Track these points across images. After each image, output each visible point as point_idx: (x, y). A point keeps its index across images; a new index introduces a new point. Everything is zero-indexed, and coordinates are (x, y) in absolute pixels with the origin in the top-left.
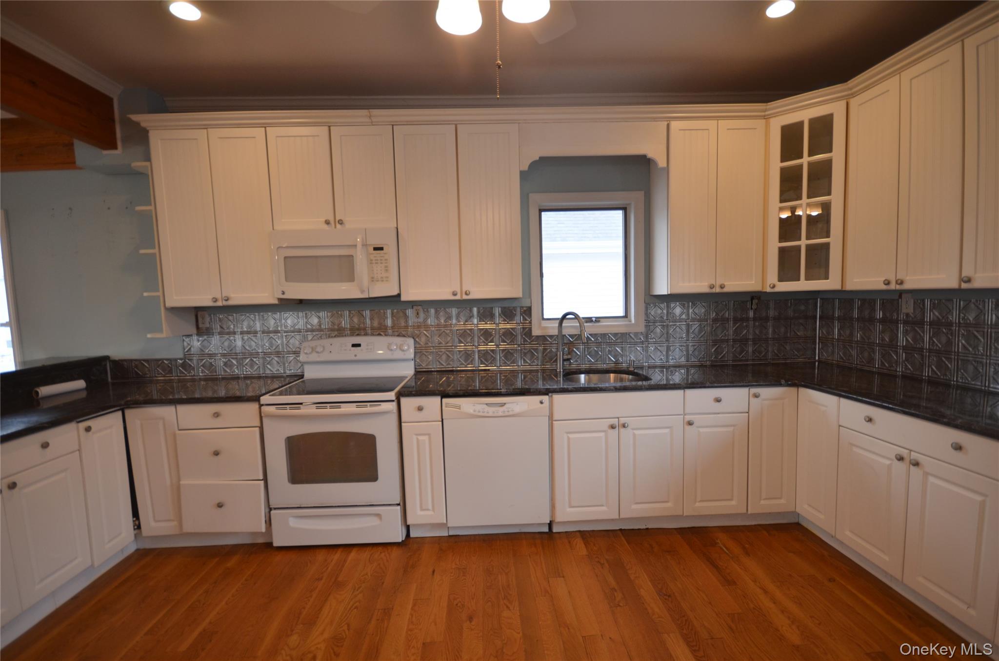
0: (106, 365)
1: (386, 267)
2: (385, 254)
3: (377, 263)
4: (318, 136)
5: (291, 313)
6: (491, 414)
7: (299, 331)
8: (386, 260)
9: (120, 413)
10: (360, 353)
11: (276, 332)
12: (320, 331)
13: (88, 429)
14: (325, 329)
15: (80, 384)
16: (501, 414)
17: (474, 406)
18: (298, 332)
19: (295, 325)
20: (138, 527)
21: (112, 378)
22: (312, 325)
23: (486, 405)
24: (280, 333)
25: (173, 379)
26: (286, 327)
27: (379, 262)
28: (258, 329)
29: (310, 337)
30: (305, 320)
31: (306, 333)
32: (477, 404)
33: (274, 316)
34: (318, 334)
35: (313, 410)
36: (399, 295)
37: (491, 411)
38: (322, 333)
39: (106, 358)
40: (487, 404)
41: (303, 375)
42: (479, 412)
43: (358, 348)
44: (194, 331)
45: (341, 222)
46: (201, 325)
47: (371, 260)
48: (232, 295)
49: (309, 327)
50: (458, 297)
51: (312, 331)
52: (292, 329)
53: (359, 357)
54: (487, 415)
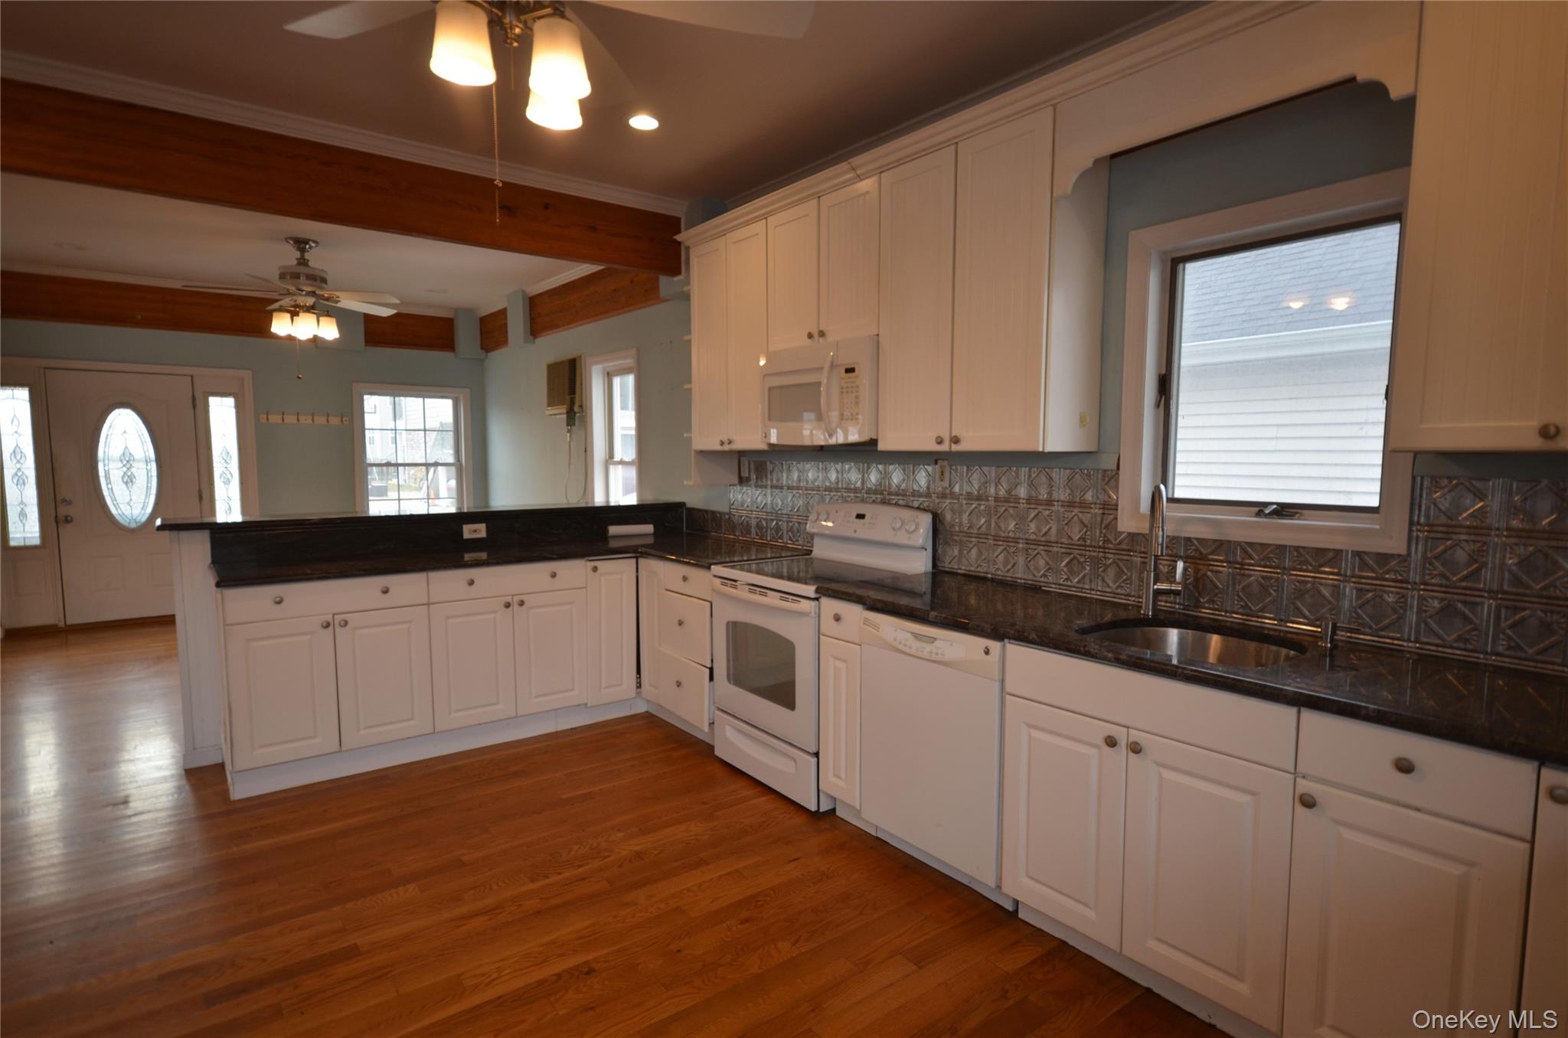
0: (683, 512)
1: (857, 397)
2: (856, 377)
3: (847, 392)
4: (808, 215)
5: (813, 463)
6: (913, 651)
7: (818, 489)
8: (857, 387)
9: (635, 560)
10: (862, 530)
11: (798, 488)
12: (837, 492)
13: (595, 569)
14: (842, 488)
15: (649, 528)
16: (926, 655)
17: (896, 631)
18: (816, 491)
19: (815, 480)
20: (639, 686)
21: (686, 528)
22: (830, 482)
23: (909, 635)
24: (802, 490)
25: (720, 537)
26: (807, 482)
27: (849, 390)
28: (785, 483)
29: (827, 499)
30: (825, 474)
31: (824, 493)
32: (901, 629)
33: (798, 465)
34: (834, 495)
35: (743, 593)
36: (873, 442)
37: (915, 646)
38: (839, 494)
39: (682, 505)
40: (912, 633)
41: (811, 551)
42: (900, 643)
43: (862, 521)
44: (736, 481)
45: (822, 334)
46: (742, 475)
47: (842, 388)
48: (733, 437)
49: (828, 484)
50: (945, 447)
51: (829, 489)
52: (812, 486)
53: (860, 535)
54: (908, 651)
